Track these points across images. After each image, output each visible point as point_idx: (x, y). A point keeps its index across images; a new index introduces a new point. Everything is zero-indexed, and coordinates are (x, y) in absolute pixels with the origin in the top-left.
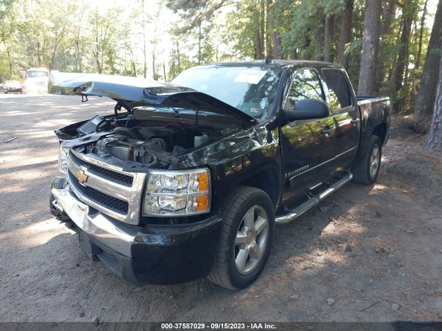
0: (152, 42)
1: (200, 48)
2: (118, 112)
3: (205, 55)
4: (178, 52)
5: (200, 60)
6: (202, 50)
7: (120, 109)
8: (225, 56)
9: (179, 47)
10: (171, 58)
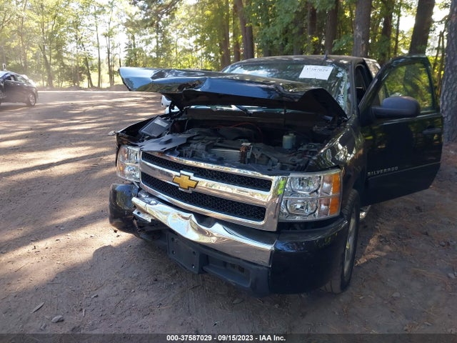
0: (106, 35)
1: (158, 42)
2: (172, 111)
3: (164, 50)
4: (134, 46)
5: (157, 55)
6: (160, 44)
7: (173, 109)
8: (185, 51)
9: (136, 41)
10: (127, 52)
